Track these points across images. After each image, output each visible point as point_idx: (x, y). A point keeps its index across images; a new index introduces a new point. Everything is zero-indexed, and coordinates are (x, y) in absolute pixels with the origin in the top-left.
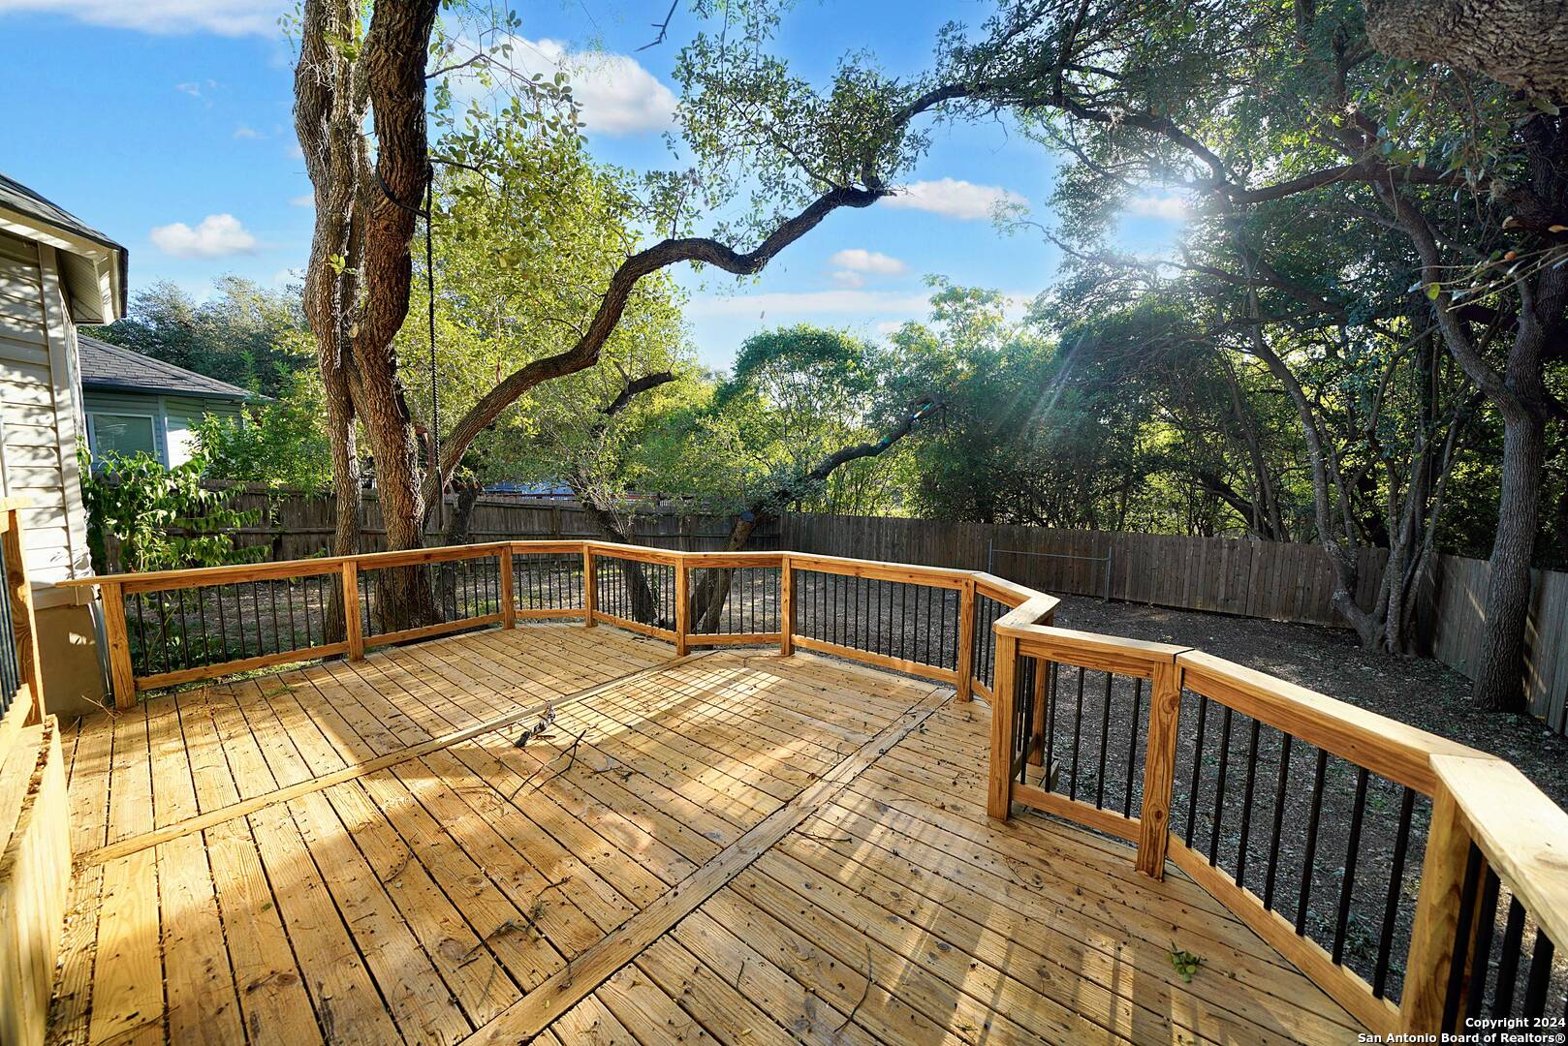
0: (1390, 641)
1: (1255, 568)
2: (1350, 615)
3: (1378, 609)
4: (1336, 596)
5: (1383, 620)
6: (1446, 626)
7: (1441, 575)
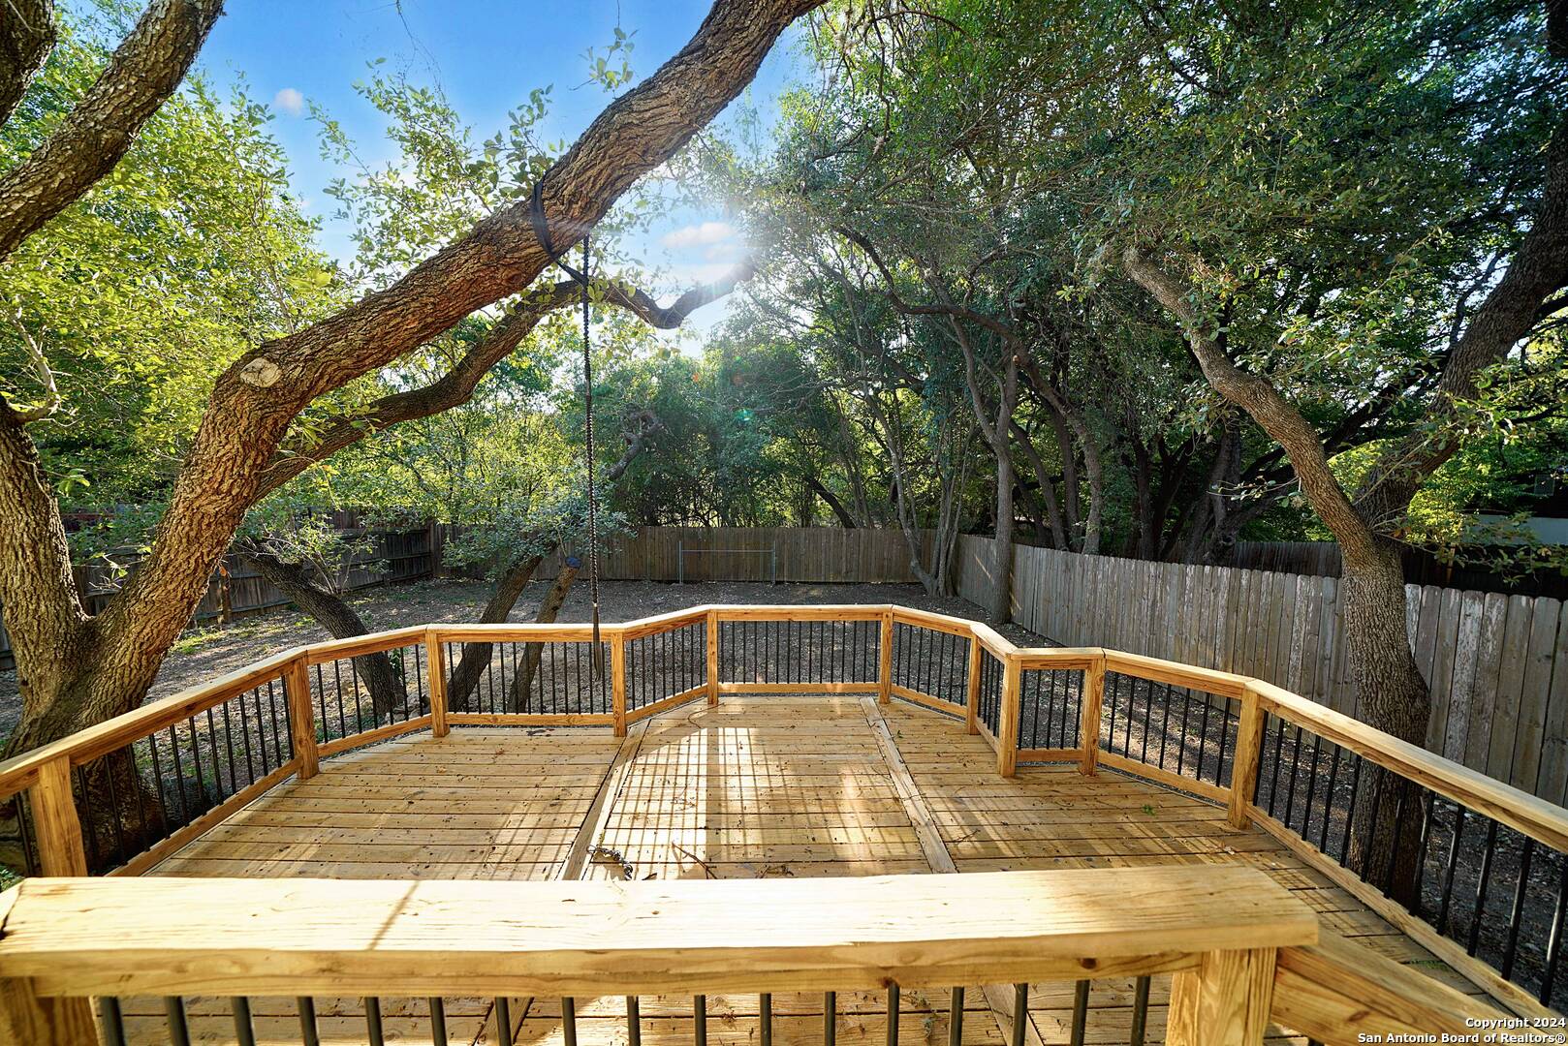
0: (941, 589)
1: (862, 548)
2: (920, 575)
3: (933, 570)
4: (912, 564)
5: (936, 577)
6: (964, 576)
7: (958, 546)
